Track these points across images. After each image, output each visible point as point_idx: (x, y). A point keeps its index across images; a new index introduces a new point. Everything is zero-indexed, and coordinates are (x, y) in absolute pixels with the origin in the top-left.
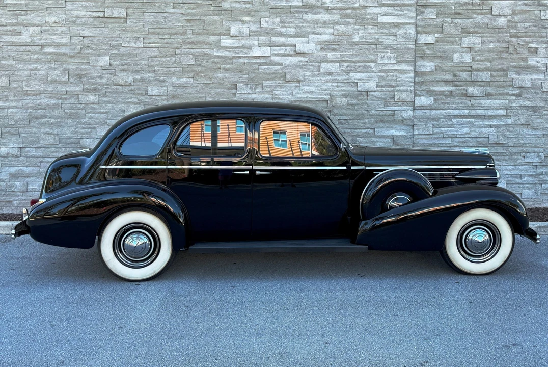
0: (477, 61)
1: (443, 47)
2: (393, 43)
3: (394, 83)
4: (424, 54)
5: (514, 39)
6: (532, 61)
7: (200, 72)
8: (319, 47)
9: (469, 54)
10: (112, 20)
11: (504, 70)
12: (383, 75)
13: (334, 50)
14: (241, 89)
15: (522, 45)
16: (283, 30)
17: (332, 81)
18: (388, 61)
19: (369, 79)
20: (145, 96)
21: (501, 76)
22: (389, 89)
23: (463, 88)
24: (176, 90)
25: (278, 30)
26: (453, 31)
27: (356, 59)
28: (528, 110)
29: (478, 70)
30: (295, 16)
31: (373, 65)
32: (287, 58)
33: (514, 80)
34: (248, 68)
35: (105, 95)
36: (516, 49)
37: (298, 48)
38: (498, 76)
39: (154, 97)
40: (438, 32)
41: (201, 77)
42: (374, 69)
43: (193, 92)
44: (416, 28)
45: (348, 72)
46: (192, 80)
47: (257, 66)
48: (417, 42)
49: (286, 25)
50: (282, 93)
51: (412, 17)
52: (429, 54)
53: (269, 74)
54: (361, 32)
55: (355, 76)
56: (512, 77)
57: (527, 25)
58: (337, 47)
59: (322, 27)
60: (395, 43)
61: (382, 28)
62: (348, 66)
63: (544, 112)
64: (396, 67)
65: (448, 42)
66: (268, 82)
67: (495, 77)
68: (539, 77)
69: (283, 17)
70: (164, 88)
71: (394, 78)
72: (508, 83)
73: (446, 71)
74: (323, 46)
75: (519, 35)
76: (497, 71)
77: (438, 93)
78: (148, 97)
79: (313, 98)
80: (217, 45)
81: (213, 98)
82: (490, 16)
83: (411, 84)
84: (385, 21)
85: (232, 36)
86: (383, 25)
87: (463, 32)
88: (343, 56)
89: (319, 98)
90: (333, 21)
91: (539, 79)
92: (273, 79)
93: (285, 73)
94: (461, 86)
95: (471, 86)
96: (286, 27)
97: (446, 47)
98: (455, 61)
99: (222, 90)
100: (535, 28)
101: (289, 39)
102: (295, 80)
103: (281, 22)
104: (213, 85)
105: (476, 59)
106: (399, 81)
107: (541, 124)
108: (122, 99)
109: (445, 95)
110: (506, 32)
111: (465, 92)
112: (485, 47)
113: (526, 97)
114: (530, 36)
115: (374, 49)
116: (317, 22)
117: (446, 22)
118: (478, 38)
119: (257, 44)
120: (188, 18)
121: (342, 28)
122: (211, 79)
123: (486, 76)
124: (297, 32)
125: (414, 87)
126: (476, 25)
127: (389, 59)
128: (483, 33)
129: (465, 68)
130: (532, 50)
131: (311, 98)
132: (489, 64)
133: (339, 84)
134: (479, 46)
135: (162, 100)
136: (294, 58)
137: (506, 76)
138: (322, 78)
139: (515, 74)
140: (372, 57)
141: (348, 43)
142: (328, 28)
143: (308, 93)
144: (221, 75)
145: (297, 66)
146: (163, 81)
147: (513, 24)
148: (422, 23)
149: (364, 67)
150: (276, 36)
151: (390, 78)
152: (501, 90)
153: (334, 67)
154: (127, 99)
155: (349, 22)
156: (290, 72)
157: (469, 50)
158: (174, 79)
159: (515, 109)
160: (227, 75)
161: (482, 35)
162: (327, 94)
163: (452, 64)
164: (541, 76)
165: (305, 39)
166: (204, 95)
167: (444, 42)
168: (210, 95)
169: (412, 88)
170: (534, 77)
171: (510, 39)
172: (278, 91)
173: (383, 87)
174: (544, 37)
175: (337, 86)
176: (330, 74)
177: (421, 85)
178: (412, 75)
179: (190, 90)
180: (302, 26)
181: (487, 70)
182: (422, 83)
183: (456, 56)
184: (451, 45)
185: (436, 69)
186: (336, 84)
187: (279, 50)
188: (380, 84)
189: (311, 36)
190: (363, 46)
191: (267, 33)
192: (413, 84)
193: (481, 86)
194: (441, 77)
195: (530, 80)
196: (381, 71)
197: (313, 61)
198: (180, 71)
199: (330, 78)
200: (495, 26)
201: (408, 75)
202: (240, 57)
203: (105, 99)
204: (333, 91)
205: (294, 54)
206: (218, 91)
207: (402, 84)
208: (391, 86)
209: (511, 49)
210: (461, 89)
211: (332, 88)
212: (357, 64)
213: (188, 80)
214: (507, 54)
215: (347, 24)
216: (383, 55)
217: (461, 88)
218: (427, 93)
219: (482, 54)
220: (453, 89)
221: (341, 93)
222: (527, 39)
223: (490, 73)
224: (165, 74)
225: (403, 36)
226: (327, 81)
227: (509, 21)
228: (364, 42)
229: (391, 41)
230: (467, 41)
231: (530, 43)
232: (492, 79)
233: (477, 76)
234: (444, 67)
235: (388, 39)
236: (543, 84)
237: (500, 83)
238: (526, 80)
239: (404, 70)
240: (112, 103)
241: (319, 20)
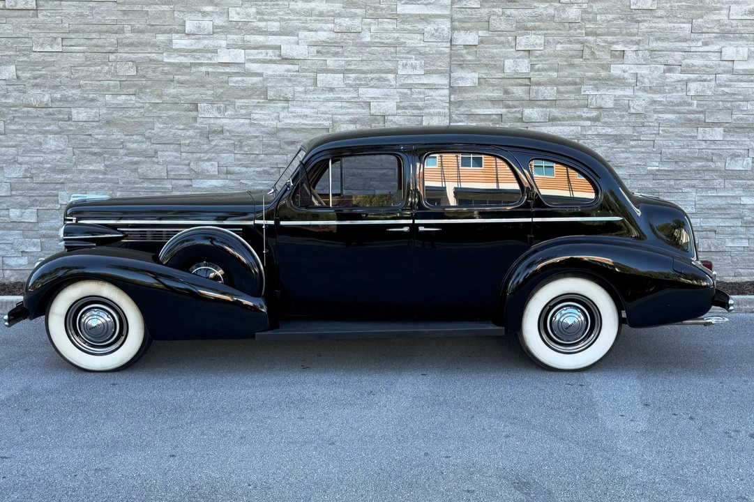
0: (538, 70)
1: (491, 50)
2: (419, 45)
3: (420, 104)
4: (463, 61)
5: (591, 39)
6: (616, 70)
7: (145, 87)
8: (314, 49)
9: (526, 61)
10: (16, 13)
11: (575, 84)
12: (405, 91)
13: (336, 54)
14: (204, 110)
15: (603, 47)
16: (262, 24)
17: (334, 100)
18: (412, 71)
19: (387, 97)
20: (69, 123)
21: (571, 92)
22: (416, 112)
23: (518, 109)
24: (111, 114)
25: (255, 24)
26: (503, 26)
27: (368, 68)
28: (609, 140)
29: (539, 84)
30: (278, 5)
31: (391, 76)
32: (269, 65)
33: (590, 98)
34: (213, 80)
35: (12, 121)
36: (593, 53)
37: (283, 52)
38: (567, 92)
39: (81, 124)
40: (482, 28)
41: (147, 93)
42: (393, 83)
43: (136, 116)
44: (452, 22)
45: (356, 87)
46: (133, 98)
47: (225, 78)
48: (453, 43)
49: (265, 17)
50: (263, 116)
51: (445, 7)
52: (469, 61)
53: (244, 89)
54: (373, 28)
55: (367, 93)
56: (587, 93)
57: (611, 17)
58: (340, 50)
59: (318, 20)
60: (422, 44)
61: (403, 22)
62: (356, 79)
63: (632, 143)
64: (424, 80)
65: (497, 43)
66: (243, 100)
67: (562, 93)
68: (626, 93)
69: (260, 5)
70: (95, 110)
71: (422, 96)
72: (582, 102)
73: (493, 85)
74: (320, 48)
75: (598, 32)
76: (566, 84)
77: (482, 117)
78: (73, 123)
79: (307, 125)
80: (168, 48)
81: (164, 123)
82: (558, 5)
83: (444, 104)
84: (407, 12)
85: (188, 34)
86: (405, 18)
87: (518, 28)
88: (348, 63)
89: (316, 125)
90: (333, 11)
91: (625, 96)
92: (250, 97)
93: (267, 88)
94: (515, 107)
95: (528, 107)
96: (265, 20)
97: (495, 51)
98: (507, 71)
99: (177, 112)
100: (621, 22)
101: (271, 37)
102: (281, 99)
103: (258, 13)
104: (165, 105)
105: (536, 67)
106: (428, 100)
107: (627, 160)
108: (37, 126)
109: (492, 121)
110: (580, 28)
111: (519, 116)
112: (549, 50)
113: (606, 122)
114: (614, 34)
115: (393, 53)
116: (310, 13)
117: (494, 14)
118: (539, 37)
119: (225, 45)
120: (124, 8)
121: (346, 22)
122: (160, 96)
123: (549, 92)
124: (282, 27)
125: (450, 109)
126: (538, 18)
127: (414, 67)
128: (547, 30)
129: (520, 81)
130: (617, 53)
131: (305, 124)
132: (554, 75)
133: (345, 104)
134: (542, 48)
135: (92, 127)
136: (279, 66)
137: (579, 91)
138: (319, 96)
139: (592, 89)
140: (390, 65)
141: (356, 45)
142: (326, 22)
143: (300, 116)
144: (175, 90)
145: (282, 78)
146: (93, 100)
147: (591, 16)
148: (460, 16)
149: (378, 79)
150: (252, 34)
151: (415, 96)
152: (571, 112)
153: (336, 80)
154: (44, 126)
155: (356, 14)
156: (274, 87)
157: (527, 54)
158: (108, 98)
159: (590, 139)
160: (183, 91)
161: (546, 32)
162: (328, 119)
163: (503, 75)
164: (629, 92)
165: (294, 38)
166: (151, 120)
167: (492, 43)
168: (161, 120)
169: (447, 111)
170: (619, 92)
171: (586, 38)
172: (257, 115)
173: (406, 109)
174: (634, 35)
175: (341, 107)
176: (332, 90)
177: (459, 106)
178: (446, 92)
179: (132, 113)
180: (289, 19)
181: (552, 83)
182: (460, 103)
183: (508, 63)
184: (501, 48)
185: (479, 83)
186: (340, 104)
187: (258, 54)
188: (402, 104)
189: (303, 34)
190: (376, 48)
191: (239, 29)
192: (448, 105)
193: (542, 106)
194: (486, 94)
195: (613, 98)
196: (402, 86)
197: (306, 70)
198: (117, 85)
199: (331, 95)
200: (564, 19)
201: (441, 92)
202: (201, 64)
203: (13, 127)
204: (336, 114)
205: (279, 61)
206: (171, 113)
207: (432, 104)
208: (418, 108)
209: (587, 52)
210: (515, 112)
211: (334, 110)
212: (369, 75)
213: (128, 98)
214: (581, 60)
215: (354, 16)
216: (405, 62)
217: (514, 110)
218: (468, 118)
219: (545, 61)
220: (504, 111)
221: (347, 118)
222: (609, 38)
223: (555, 88)
224: (96, 90)
225: (433, 35)
226: (328, 100)
227: (585, 11)
228: (378, 42)
229: (416, 41)
230: (524, 41)
231: (613, 43)
232: (558, 97)
233: (537, 92)
234: (491, 80)
235: (412, 39)
236: (630, 103)
237: (570, 102)
238: (608, 97)
239: (435, 85)
240: (23, 133)
241: (313, 10)
